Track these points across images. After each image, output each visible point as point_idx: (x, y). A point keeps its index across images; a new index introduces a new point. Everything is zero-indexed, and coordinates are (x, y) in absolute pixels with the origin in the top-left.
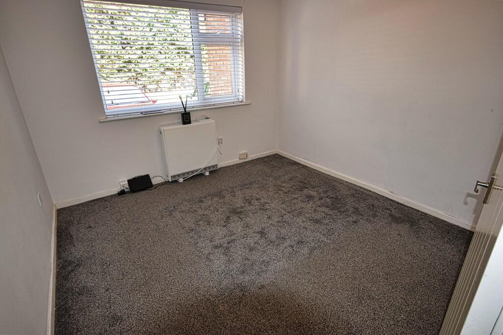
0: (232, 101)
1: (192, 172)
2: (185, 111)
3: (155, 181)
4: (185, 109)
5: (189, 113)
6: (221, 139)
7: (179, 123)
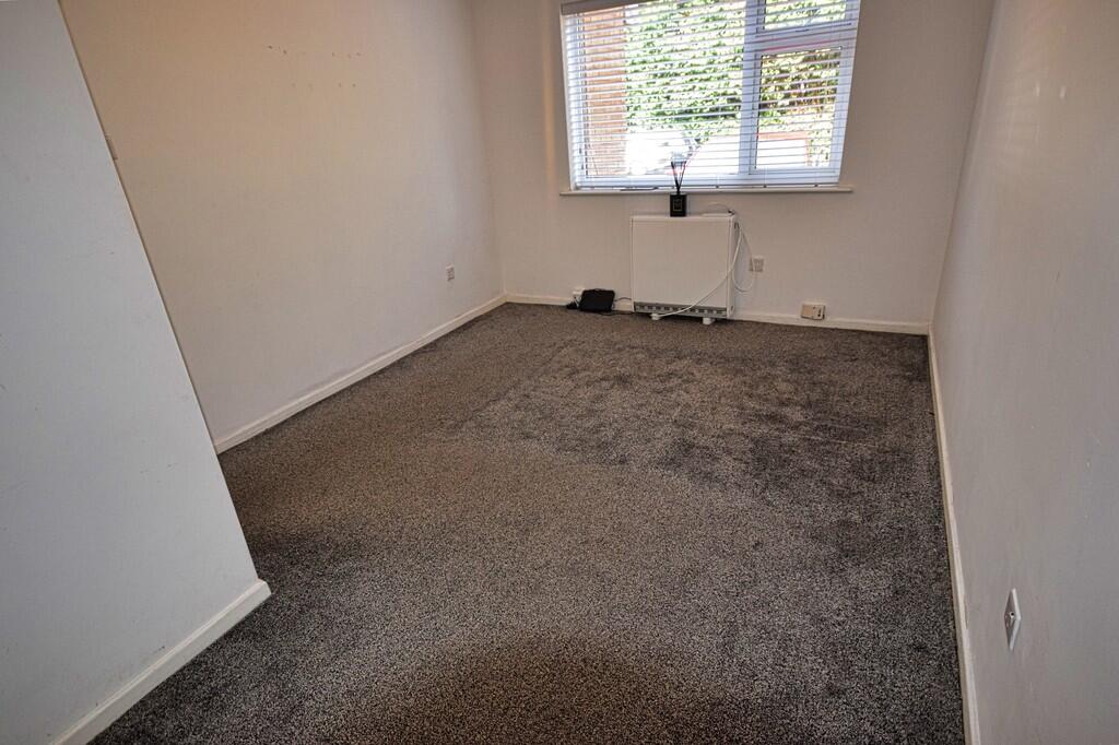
0: (813, 181)
1: (675, 308)
2: (678, 192)
3: (623, 305)
4: (678, 188)
5: (684, 197)
6: (761, 262)
7: (665, 214)
